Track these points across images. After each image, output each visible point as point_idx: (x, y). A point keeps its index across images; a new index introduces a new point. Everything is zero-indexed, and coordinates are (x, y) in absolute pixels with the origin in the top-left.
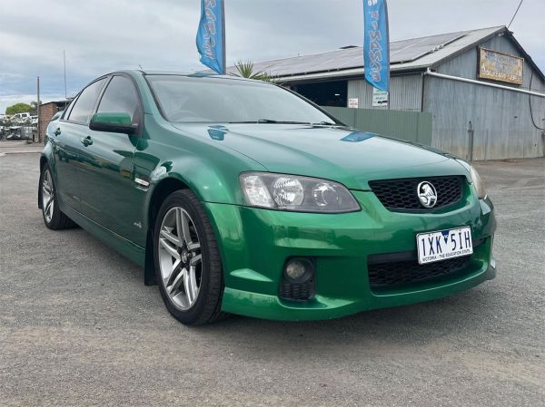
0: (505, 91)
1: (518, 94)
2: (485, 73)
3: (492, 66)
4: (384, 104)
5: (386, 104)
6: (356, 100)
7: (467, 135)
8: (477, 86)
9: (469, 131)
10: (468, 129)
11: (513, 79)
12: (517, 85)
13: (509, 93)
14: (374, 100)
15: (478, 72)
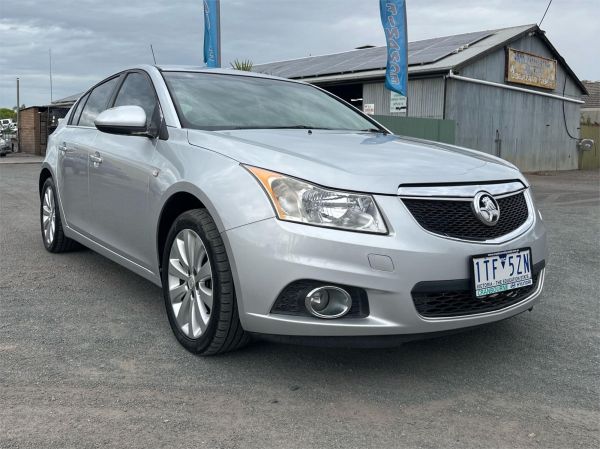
0: (536, 97)
1: (551, 100)
2: (514, 76)
3: (522, 68)
4: (402, 110)
5: (405, 110)
6: (372, 106)
7: (494, 145)
8: (505, 91)
9: (496, 141)
10: (495, 138)
11: (545, 83)
12: (550, 90)
13: (541, 98)
14: (392, 106)
15: (506, 75)
